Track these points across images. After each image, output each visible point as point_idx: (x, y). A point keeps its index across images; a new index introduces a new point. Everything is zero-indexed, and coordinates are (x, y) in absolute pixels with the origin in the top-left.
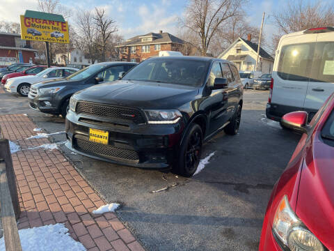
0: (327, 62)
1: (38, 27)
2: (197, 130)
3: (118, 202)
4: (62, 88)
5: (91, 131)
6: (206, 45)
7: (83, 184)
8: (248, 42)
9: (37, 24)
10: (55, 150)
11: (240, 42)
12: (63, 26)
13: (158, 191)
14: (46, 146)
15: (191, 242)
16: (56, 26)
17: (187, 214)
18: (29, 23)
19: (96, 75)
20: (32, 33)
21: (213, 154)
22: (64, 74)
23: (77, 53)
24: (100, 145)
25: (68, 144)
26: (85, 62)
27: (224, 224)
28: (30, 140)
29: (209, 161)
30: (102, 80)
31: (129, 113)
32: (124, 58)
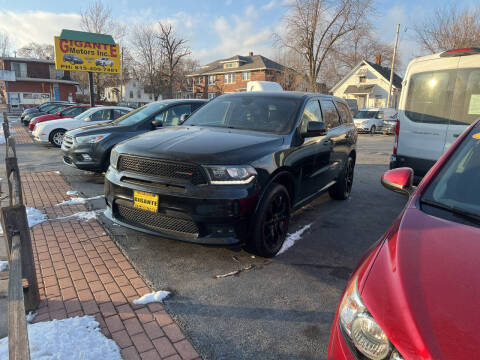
0: (473, 96)
1: (78, 52)
2: (281, 193)
3: (168, 289)
4: (105, 135)
5: (136, 195)
6: (315, 72)
7: (125, 265)
8: (377, 67)
9: (77, 48)
10: (93, 220)
11: (363, 67)
12: (112, 50)
13: (224, 276)
14: (81, 215)
15: (258, 342)
16: (102, 50)
17: (260, 307)
18: (66, 46)
19: (152, 117)
20: (70, 61)
21: (308, 226)
22: (113, 115)
23: (134, 85)
24: (148, 212)
25: (108, 212)
26: (145, 97)
27: (307, 320)
28: (61, 206)
29: (301, 236)
30: (160, 125)
31: (186, 171)
32: (198, 91)
